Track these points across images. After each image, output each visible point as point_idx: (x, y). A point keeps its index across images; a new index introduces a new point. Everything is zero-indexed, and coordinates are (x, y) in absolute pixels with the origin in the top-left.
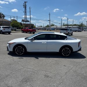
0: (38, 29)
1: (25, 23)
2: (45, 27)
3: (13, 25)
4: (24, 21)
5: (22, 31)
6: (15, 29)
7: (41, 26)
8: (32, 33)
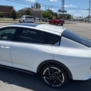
0: (74, 21)
1: (61, 13)
2: (85, 18)
4: (60, 12)
5: (49, 22)
6: (45, 19)
7: (80, 17)
8: (60, 25)
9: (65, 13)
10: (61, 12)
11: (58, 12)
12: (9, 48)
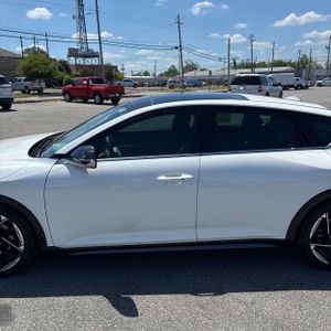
0: (135, 86)
1: (80, 61)
2: (161, 75)
3: (30, 68)
4: (77, 56)
5: (64, 94)
6: (36, 85)
7: (146, 74)
8: (110, 102)
9: (94, 61)
10: (80, 56)
11: (69, 56)
12: (190, 176)
